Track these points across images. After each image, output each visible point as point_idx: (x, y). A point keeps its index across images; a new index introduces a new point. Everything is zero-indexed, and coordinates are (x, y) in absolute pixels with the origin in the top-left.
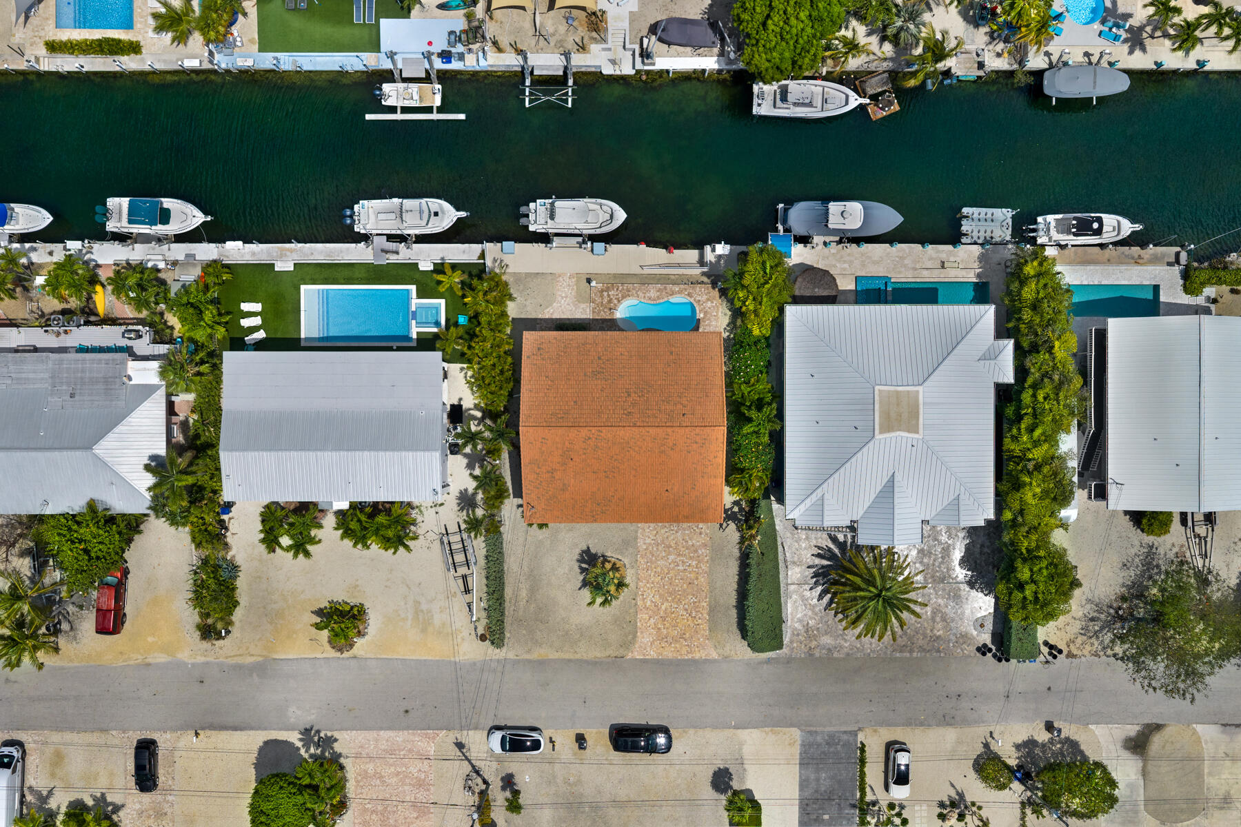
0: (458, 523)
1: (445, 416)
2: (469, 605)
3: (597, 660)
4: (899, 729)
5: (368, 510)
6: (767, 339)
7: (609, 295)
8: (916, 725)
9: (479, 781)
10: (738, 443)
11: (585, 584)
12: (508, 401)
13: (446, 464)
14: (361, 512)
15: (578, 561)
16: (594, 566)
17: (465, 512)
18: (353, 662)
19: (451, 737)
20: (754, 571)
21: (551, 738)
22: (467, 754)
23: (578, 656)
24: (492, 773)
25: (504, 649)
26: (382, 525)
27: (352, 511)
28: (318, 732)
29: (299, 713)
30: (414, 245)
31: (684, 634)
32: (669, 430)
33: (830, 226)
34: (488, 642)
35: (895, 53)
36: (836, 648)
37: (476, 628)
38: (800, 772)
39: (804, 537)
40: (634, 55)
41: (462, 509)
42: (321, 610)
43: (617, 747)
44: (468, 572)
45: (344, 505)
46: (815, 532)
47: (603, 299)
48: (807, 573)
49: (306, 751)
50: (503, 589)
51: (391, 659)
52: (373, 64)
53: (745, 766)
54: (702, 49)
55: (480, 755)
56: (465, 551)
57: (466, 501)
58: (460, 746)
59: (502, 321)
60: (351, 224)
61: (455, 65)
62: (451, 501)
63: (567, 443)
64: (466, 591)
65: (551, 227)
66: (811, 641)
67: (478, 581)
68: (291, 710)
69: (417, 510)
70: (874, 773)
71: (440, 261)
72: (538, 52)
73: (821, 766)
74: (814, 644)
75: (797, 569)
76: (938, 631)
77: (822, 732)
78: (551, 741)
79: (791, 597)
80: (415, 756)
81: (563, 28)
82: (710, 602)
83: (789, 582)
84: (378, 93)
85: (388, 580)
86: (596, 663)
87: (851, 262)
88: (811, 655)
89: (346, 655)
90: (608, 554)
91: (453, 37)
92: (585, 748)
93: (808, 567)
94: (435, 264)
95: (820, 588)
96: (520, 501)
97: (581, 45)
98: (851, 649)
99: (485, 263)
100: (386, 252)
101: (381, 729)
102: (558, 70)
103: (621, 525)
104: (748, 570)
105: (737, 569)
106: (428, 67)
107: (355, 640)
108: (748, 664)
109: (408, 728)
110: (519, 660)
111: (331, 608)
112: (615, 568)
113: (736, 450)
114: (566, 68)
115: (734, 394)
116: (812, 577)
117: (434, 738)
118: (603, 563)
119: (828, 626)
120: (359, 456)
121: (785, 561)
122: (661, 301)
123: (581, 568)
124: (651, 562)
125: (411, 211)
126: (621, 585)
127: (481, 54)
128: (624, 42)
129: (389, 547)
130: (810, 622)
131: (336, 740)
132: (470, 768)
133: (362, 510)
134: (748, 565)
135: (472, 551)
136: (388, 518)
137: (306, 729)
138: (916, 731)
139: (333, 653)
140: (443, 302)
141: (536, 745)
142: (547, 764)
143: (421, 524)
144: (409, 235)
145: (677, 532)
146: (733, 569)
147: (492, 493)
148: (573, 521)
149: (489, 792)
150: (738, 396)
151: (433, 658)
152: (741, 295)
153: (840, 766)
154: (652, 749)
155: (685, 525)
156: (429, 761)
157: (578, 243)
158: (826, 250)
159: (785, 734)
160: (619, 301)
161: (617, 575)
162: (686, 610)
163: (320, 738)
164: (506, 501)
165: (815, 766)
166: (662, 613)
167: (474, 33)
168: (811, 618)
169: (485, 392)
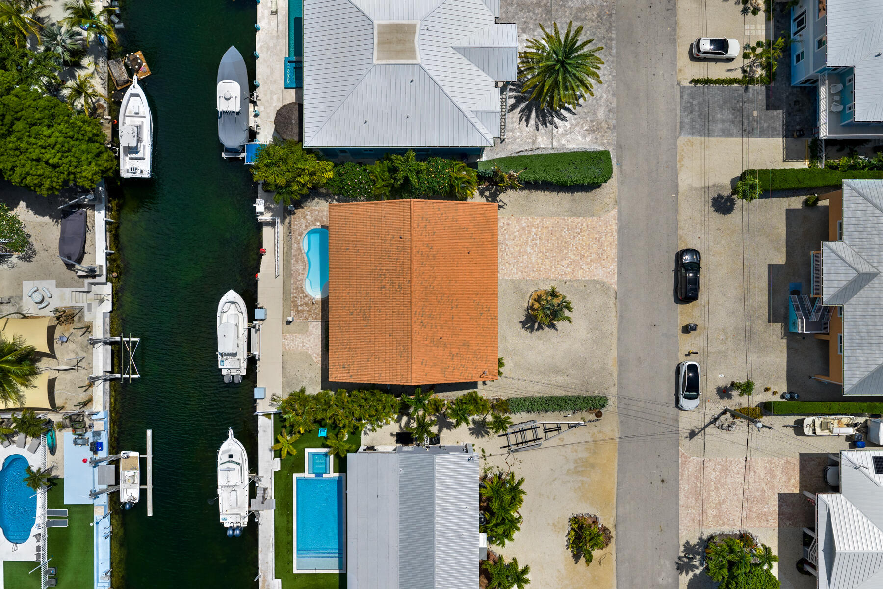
0: (499, 436)
1: (406, 448)
2: (570, 427)
3: (618, 315)
4: (679, 49)
5: (487, 516)
6: (336, 166)
7: (301, 305)
8: (675, 35)
9: (723, 418)
10: (427, 190)
11: (552, 326)
12: (392, 394)
13: (449, 447)
14: (489, 523)
15: (532, 332)
16: (536, 317)
17: (489, 430)
18: (620, 528)
19: (685, 442)
20: (541, 176)
21: (686, 355)
22: (700, 427)
23: (615, 332)
24: (715, 407)
25: (609, 397)
26: (501, 505)
27: (488, 530)
28: (680, 558)
29: (663, 574)
30: (259, 475)
31: (596, 239)
32: (414, 250)
33: (238, 110)
34: (603, 411)
35: (90, 55)
36: (608, 105)
37: (590, 421)
38: (717, 137)
39: (511, 133)
40: (95, 284)
41: (487, 433)
42: (574, 556)
43: (694, 298)
44: (542, 428)
45: (483, 537)
46: (507, 123)
47: (304, 311)
48: (543, 131)
49: (697, 568)
50: (557, 397)
51: (617, 495)
52: (103, 510)
53: (711, 184)
54: (88, 224)
55: (701, 419)
56: (523, 431)
57: (480, 429)
58: (692, 435)
59: (323, 400)
60: (241, 530)
61: (104, 439)
62: (480, 443)
63: (426, 342)
64: (558, 430)
65: (243, 355)
66: (602, 127)
67: (550, 420)
68: (661, 582)
69: (488, 472)
70: (717, 71)
71: (273, 452)
72: (92, 368)
73: (711, 118)
74: (604, 125)
75: (539, 140)
76: (593, 15)
77: (681, 117)
78: (689, 355)
79: (564, 145)
80: (702, 474)
81: (71, 346)
82: (568, 216)
83: (551, 146)
84: (127, 506)
85: (548, 497)
86: (621, 316)
87: (272, 93)
88: (614, 127)
89: (613, 534)
90: (526, 305)
91: (80, 441)
92: (696, 326)
93: (538, 130)
94: (275, 457)
95: (556, 119)
96: (480, 383)
97: (84, 330)
98: (609, 92)
99: (275, 414)
100: (264, 499)
101: (677, 503)
102: (107, 350)
103: (500, 294)
104: (540, 182)
105: (539, 192)
106: (105, 463)
107: (600, 526)
108: (622, 182)
109: (677, 480)
110: (618, 384)
111: (573, 547)
112: (538, 299)
113: (434, 192)
114: (105, 343)
115: (385, 194)
116: (546, 126)
117: (686, 457)
118: (534, 310)
119: (589, 112)
120: (439, 527)
121: (532, 150)
122: (306, 259)
123: (538, 329)
124: (533, 267)
125: (227, 478)
126: (553, 294)
127: (94, 417)
128: (84, 292)
129: (520, 499)
130: (585, 128)
131: (687, 543)
132: (712, 425)
133: (488, 522)
134: (536, 182)
135: (523, 425)
136: (494, 500)
137: (678, 569)
138: (680, 34)
139: (612, 546)
140: (307, 450)
141: (693, 368)
142: (709, 358)
143: (500, 469)
144: (250, 479)
145: (507, 245)
146: (540, 197)
147: (472, 408)
148: (496, 337)
149: (733, 409)
150: (387, 191)
151: (617, 458)
152: (297, 188)
153: (711, 102)
154: (695, 267)
155: (500, 238)
156: (705, 463)
157: (256, 332)
158: (261, 115)
159: (683, 150)
160: (306, 296)
161: (544, 297)
162: (575, 237)
163: (685, 556)
164: (480, 394)
165: (711, 123)
166: (578, 258)
167: (76, 423)
168: (582, 127)
169: (384, 414)
